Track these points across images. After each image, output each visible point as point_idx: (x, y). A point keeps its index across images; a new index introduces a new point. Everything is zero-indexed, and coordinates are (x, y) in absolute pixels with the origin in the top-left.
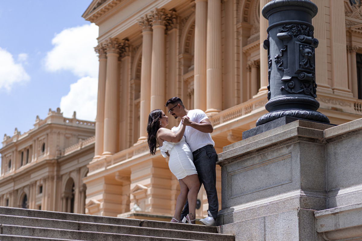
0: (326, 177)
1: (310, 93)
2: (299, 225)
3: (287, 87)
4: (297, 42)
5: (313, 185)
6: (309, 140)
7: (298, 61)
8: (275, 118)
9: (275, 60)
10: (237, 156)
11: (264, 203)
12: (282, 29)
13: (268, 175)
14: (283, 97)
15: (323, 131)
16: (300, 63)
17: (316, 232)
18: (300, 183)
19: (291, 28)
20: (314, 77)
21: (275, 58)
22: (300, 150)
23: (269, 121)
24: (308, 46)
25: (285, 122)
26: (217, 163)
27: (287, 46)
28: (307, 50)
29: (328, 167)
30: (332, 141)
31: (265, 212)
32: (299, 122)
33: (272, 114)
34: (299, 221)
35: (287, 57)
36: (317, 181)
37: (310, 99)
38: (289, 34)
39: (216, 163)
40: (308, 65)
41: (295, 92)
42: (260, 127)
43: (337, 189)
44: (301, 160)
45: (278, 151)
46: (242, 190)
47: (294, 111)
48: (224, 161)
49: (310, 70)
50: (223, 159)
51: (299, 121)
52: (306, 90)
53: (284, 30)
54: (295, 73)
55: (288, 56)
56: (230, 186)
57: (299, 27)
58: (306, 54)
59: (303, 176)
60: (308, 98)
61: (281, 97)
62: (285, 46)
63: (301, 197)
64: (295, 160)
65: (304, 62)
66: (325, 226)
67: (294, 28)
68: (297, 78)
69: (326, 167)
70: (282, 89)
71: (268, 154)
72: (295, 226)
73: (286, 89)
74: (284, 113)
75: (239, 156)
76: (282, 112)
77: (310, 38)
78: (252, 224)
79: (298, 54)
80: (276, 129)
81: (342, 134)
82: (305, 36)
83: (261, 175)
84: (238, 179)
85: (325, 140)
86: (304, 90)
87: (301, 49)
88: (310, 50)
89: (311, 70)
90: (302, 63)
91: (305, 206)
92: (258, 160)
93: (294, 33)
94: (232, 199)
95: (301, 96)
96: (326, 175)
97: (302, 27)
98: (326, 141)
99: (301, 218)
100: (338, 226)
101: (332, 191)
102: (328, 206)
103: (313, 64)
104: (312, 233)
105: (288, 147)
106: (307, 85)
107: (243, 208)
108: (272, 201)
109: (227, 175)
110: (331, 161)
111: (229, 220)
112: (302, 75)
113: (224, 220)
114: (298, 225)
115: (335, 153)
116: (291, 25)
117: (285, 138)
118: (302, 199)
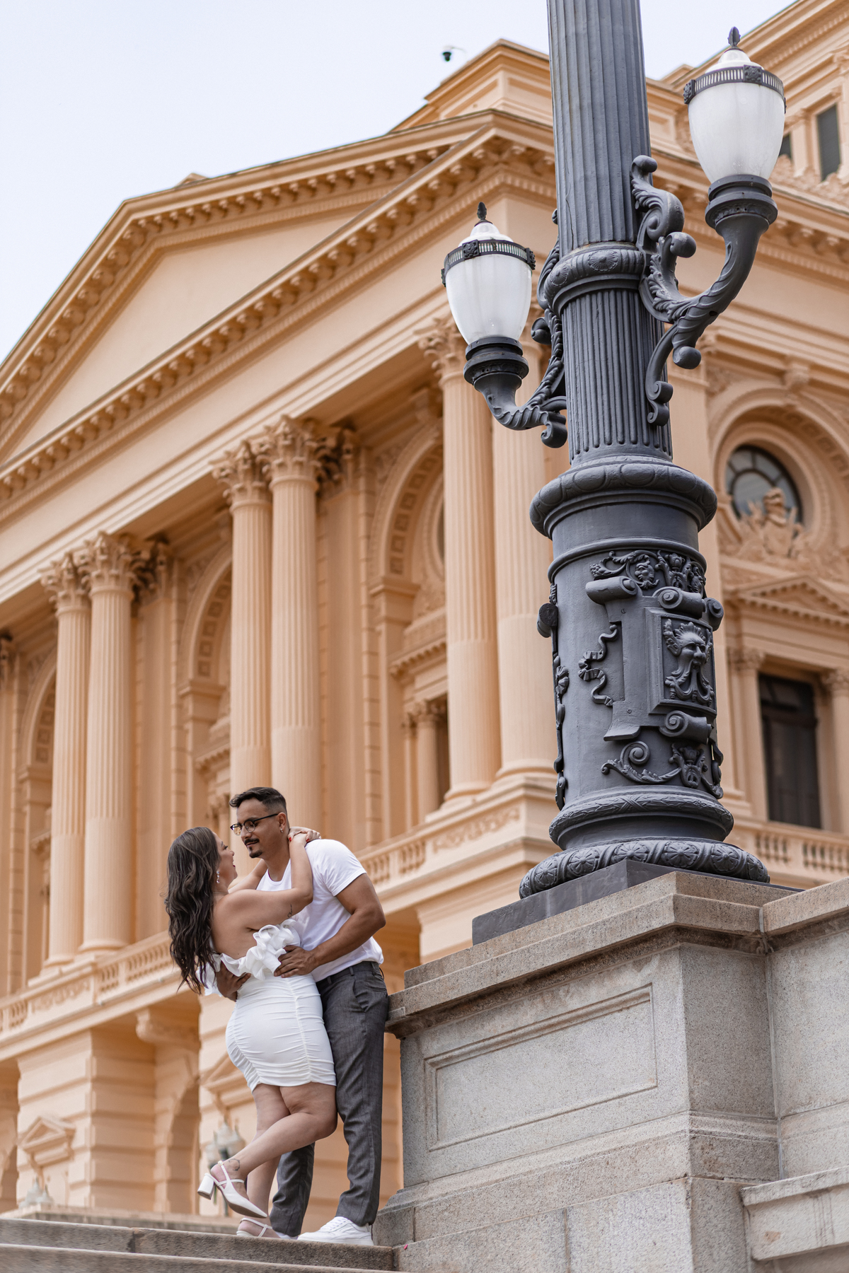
0: (774, 1067)
1: (703, 781)
2: (692, 1237)
3: (626, 761)
4: (653, 611)
5: (729, 1097)
6: (711, 941)
7: (660, 675)
8: (585, 869)
9: (579, 673)
10: (456, 1000)
11: (559, 1161)
12: (602, 568)
13: (570, 1064)
14: (612, 796)
15: (758, 911)
16: (667, 682)
17: (749, 1258)
18: (687, 1088)
19: (632, 563)
20: (713, 728)
21: (580, 664)
22: (684, 977)
23: (567, 879)
24: (691, 624)
25: (623, 880)
26: (388, 1024)
27: (619, 624)
28: (689, 637)
29: (778, 1032)
30: (791, 943)
31: (564, 1194)
32: (678, 881)
33: (578, 855)
34: (692, 1221)
35: (622, 662)
36: (742, 1081)
37: (703, 801)
38: (626, 582)
39: (386, 1026)
40: (693, 687)
41: (653, 779)
42: (534, 900)
43: (812, 1108)
44: (686, 1009)
45: (603, 981)
46: (478, 1118)
47: (654, 844)
48: (411, 1021)
49: (702, 704)
50: (409, 1012)
51: (677, 875)
52: (687, 772)
53: (607, 571)
54: (650, 715)
55: (624, 659)
56: (434, 1105)
57: (658, 561)
58: (686, 651)
59: (695, 1067)
60: (693, 799)
61: (604, 797)
62: (612, 623)
63: (694, 1138)
64: (665, 1011)
65: (677, 676)
66: (782, 1236)
67: (640, 565)
68: (655, 729)
69: (772, 1032)
70: (608, 770)
71: (568, 992)
72: (679, 1239)
73: (620, 769)
74: (620, 852)
75: (463, 1001)
76: (612, 847)
77: (696, 596)
78: (522, 1236)
79: (658, 650)
80: (593, 904)
81: (824, 917)
82: (679, 590)
83: (546, 1066)
84: (463, 1079)
85: (765, 941)
86: (680, 774)
87: (667, 632)
88: (697, 638)
89: (702, 702)
90: (671, 680)
91: (710, 1170)
92: (533, 1012)
93: (642, 580)
94: (440, 1151)
95: (674, 793)
96: (773, 1061)
97: (668, 560)
98: (769, 942)
99: (699, 1211)
100: (829, 1236)
101: (796, 1114)
102: (784, 1166)
103: (707, 684)
104: (736, 1263)
105: (639, 965)
106: (691, 753)
107: (485, 1181)
108: (589, 1153)
109: (420, 1068)
110: (790, 1011)
111: (435, 1223)
112: (673, 719)
113: (414, 1223)
114: (688, 1236)
115: (802, 984)
116: (632, 554)
117: (629, 936)
118: (696, 1146)
